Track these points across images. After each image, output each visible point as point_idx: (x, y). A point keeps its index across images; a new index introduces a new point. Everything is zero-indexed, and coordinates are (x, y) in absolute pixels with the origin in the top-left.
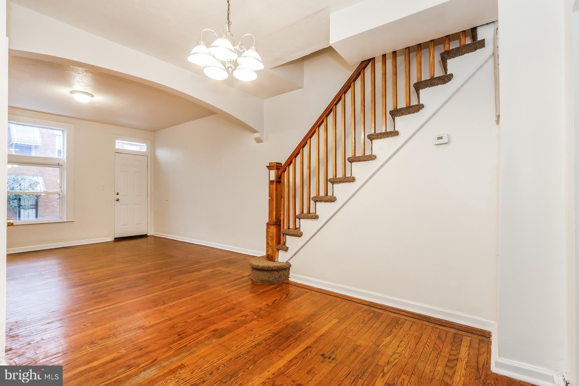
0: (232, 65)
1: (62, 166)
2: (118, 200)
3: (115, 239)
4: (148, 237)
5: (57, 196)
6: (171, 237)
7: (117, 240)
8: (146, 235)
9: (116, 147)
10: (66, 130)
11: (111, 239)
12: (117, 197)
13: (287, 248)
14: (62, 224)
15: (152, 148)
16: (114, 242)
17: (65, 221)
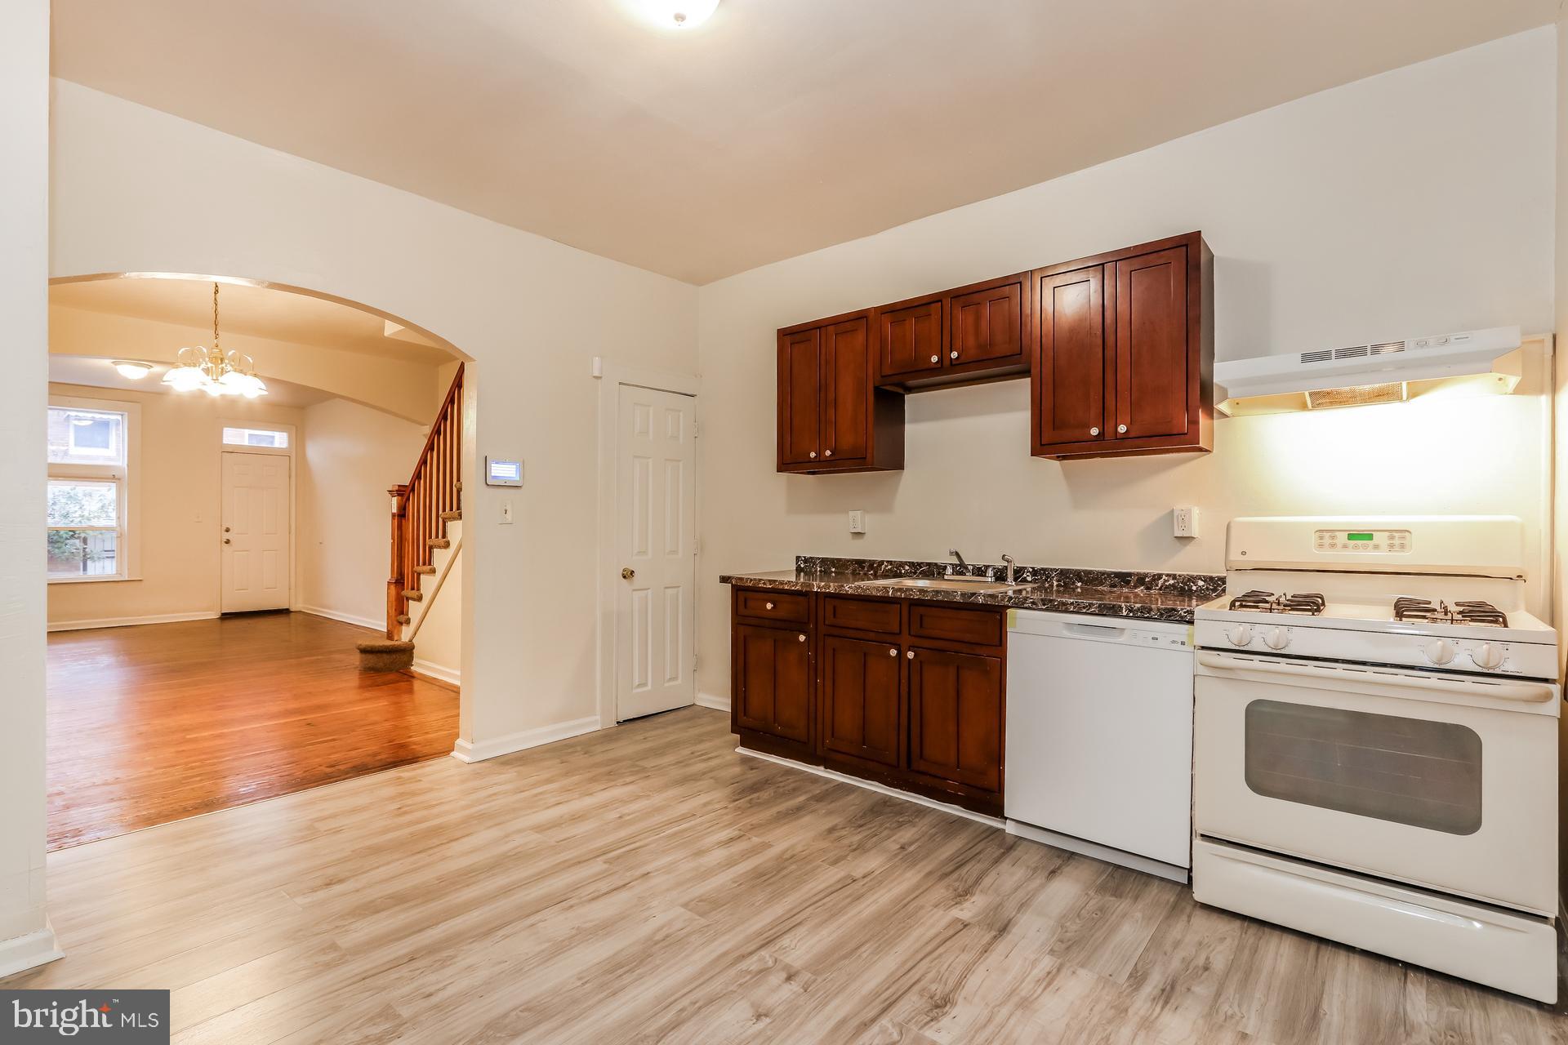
0: (210, 365)
1: (119, 479)
2: (228, 542)
3: (223, 614)
4: (292, 615)
5: (114, 535)
6: (339, 616)
7: (226, 617)
8: (288, 609)
9: (224, 442)
10: (126, 413)
11: (214, 615)
12: (226, 536)
13: (409, 619)
14: (120, 584)
15: (299, 440)
16: (219, 621)
17: (127, 579)
